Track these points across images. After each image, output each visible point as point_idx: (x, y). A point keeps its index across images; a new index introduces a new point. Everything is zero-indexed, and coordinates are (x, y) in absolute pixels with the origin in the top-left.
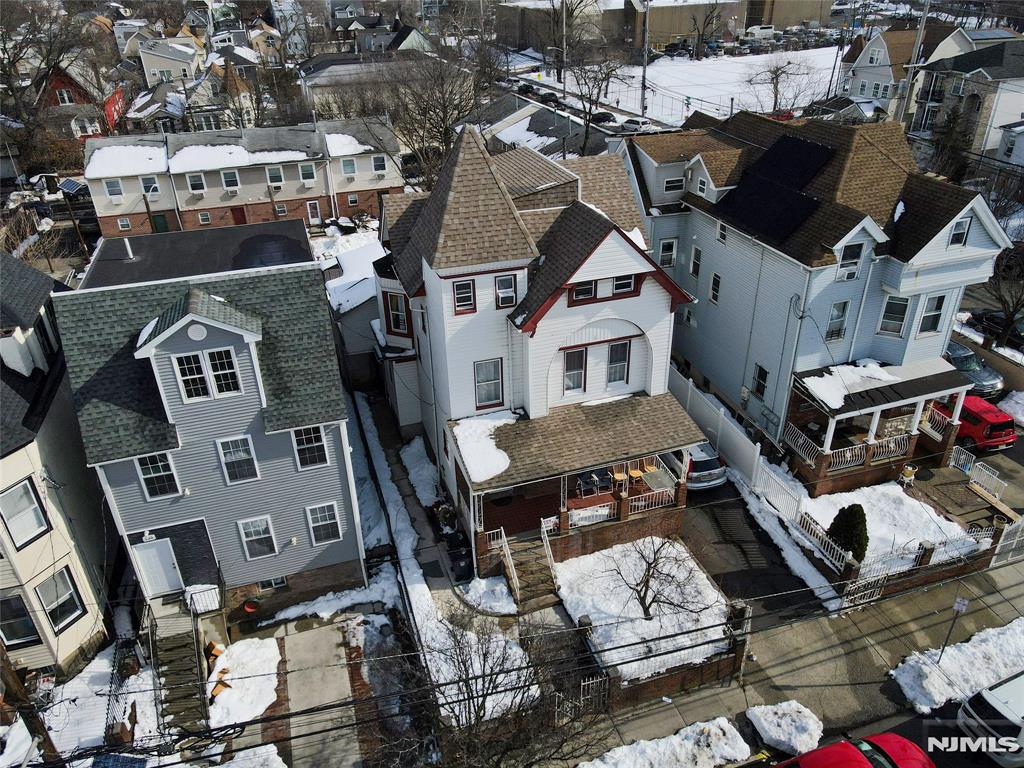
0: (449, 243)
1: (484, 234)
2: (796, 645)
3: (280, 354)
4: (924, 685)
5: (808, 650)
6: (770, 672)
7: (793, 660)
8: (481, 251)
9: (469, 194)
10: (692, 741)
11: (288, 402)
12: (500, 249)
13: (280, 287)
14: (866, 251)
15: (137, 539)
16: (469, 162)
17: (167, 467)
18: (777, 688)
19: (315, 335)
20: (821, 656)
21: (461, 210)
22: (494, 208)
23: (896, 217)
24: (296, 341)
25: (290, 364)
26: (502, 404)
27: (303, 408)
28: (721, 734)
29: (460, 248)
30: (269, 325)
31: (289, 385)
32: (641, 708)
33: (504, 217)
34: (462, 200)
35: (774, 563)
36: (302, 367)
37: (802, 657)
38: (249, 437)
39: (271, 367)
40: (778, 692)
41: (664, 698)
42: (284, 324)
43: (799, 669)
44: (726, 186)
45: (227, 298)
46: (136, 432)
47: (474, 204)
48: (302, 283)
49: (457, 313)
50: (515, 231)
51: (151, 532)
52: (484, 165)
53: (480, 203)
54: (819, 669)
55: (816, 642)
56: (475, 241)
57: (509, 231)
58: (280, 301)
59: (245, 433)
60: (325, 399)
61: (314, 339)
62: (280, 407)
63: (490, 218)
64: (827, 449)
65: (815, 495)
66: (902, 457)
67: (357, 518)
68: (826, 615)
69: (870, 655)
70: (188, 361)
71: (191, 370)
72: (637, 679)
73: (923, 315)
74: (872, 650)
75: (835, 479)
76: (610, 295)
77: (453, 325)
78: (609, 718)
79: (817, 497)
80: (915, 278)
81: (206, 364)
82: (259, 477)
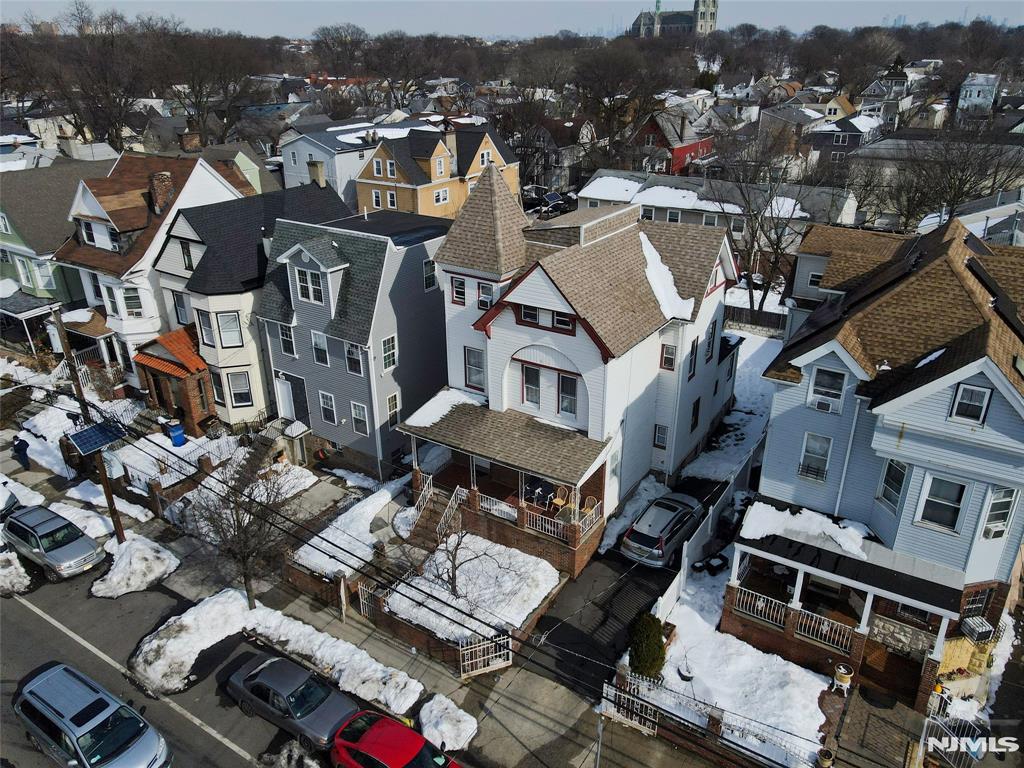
1: (471, 246)
2: (538, 699)
5: (542, 710)
6: (492, 695)
7: (520, 704)
9: (471, 214)
10: (383, 675)
11: (343, 321)
12: (477, 260)
13: (365, 247)
14: (846, 386)
15: (277, 375)
17: (290, 337)
18: (482, 706)
19: (370, 285)
20: (543, 721)
22: (484, 228)
23: (922, 363)
24: (360, 285)
25: (353, 297)
26: (483, 390)
27: (348, 328)
28: (402, 686)
29: (454, 251)
30: (352, 271)
31: (348, 310)
32: (395, 641)
33: (489, 237)
34: (467, 217)
35: (614, 646)
36: (357, 302)
37: (529, 708)
40: (478, 707)
42: (358, 271)
43: (515, 712)
45: (339, 245)
47: (473, 221)
49: (455, 303)
50: (492, 250)
51: (284, 374)
52: (489, 195)
53: (477, 222)
54: (527, 725)
55: (555, 710)
56: (464, 249)
57: (488, 249)
58: (362, 256)
60: (361, 328)
61: (370, 287)
62: (339, 323)
63: (479, 235)
64: (734, 582)
65: (721, 628)
66: (843, 654)
67: (377, 426)
68: (593, 705)
69: (578, 753)
70: (302, 274)
71: (303, 280)
72: (396, 614)
73: (925, 496)
74: (585, 752)
75: (745, 624)
76: (550, 326)
77: (451, 310)
78: (374, 630)
79: (722, 632)
80: (897, 439)
81: (309, 279)
82: (329, 365)
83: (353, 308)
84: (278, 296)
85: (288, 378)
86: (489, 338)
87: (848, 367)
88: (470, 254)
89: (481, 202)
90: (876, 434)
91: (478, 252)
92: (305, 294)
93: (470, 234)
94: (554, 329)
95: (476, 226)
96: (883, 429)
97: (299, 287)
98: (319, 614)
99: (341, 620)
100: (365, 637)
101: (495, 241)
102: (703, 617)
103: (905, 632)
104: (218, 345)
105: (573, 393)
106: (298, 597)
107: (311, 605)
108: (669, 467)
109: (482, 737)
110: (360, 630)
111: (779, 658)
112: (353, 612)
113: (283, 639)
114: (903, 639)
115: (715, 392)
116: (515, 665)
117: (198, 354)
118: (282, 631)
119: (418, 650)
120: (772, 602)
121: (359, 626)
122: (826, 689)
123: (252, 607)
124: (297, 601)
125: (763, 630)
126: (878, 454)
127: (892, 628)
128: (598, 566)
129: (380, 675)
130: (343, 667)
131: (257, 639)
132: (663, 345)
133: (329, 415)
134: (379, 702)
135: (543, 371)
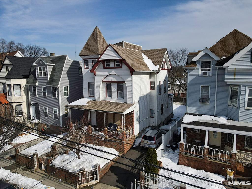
1: (90, 49)
3: (55, 71)
8: (88, 52)
10: (45, 188)
11: (52, 81)
12: (92, 52)
13: (60, 59)
14: (212, 65)
15: (31, 104)
16: (93, 34)
17: (36, 90)
21: (88, 44)
22: (94, 43)
24: (58, 69)
25: (55, 73)
26: (94, 97)
29: (85, 51)
30: (55, 65)
31: (53, 77)
34: (89, 42)
39: (52, 73)
41: (60, 180)
42: (57, 66)
45: (53, 60)
46: (33, 81)
49: (85, 69)
50: (96, 49)
52: (96, 35)
56: (88, 50)
58: (59, 61)
59: (46, 86)
60: (57, 81)
61: (60, 69)
62: (50, 81)
65: (180, 163)
66: (228, 164)
67: (61, 115)
70: (40, 68)
71: (40, 70)
72: (54, 166)
73: (247, 97)
75: (188, 159)
76: (114, 67)
77: (84, 71)
78: (46, 175)
79: (180, 165)
80: (233, 76)
81: (42, 69)
82: (47, 97)
83: (55, 76)
84: (33, 78)
85: (34, 104)
86: (95, 75)
87: (212, 58)
88: (90, 51)
89: (94, 37)
90: (225, 76)
91: (92, 50)
92: (41, 75)
93: (90, 46)
94: (115, 68)
95: (92, 43)
96: (228, 73)
97: (39, 73)
99: (33, 173)
100: (41, 178)
101: (97, 46)
102: (172, 161)
103: (249, 156)
104: (13, 95)
105: (122, 90)
107: (23, 169)
108: (156, 124)
110: (40, 175)
111: (203, 171)
112: (39, 170)
113: (8, 179)
114: (249, 159)
115: (168, 107)
116: (100, 182)
117: (7, 100)
118: (8, 177)
120: (197, 147)
122: (224, 180)
124: (18, 168)
125: (196, 161)
126: (228, 84)
127: (244, 155)
128: (132, 151)
132: (151, 82)
133: (46, 115)
135: (113, 84)
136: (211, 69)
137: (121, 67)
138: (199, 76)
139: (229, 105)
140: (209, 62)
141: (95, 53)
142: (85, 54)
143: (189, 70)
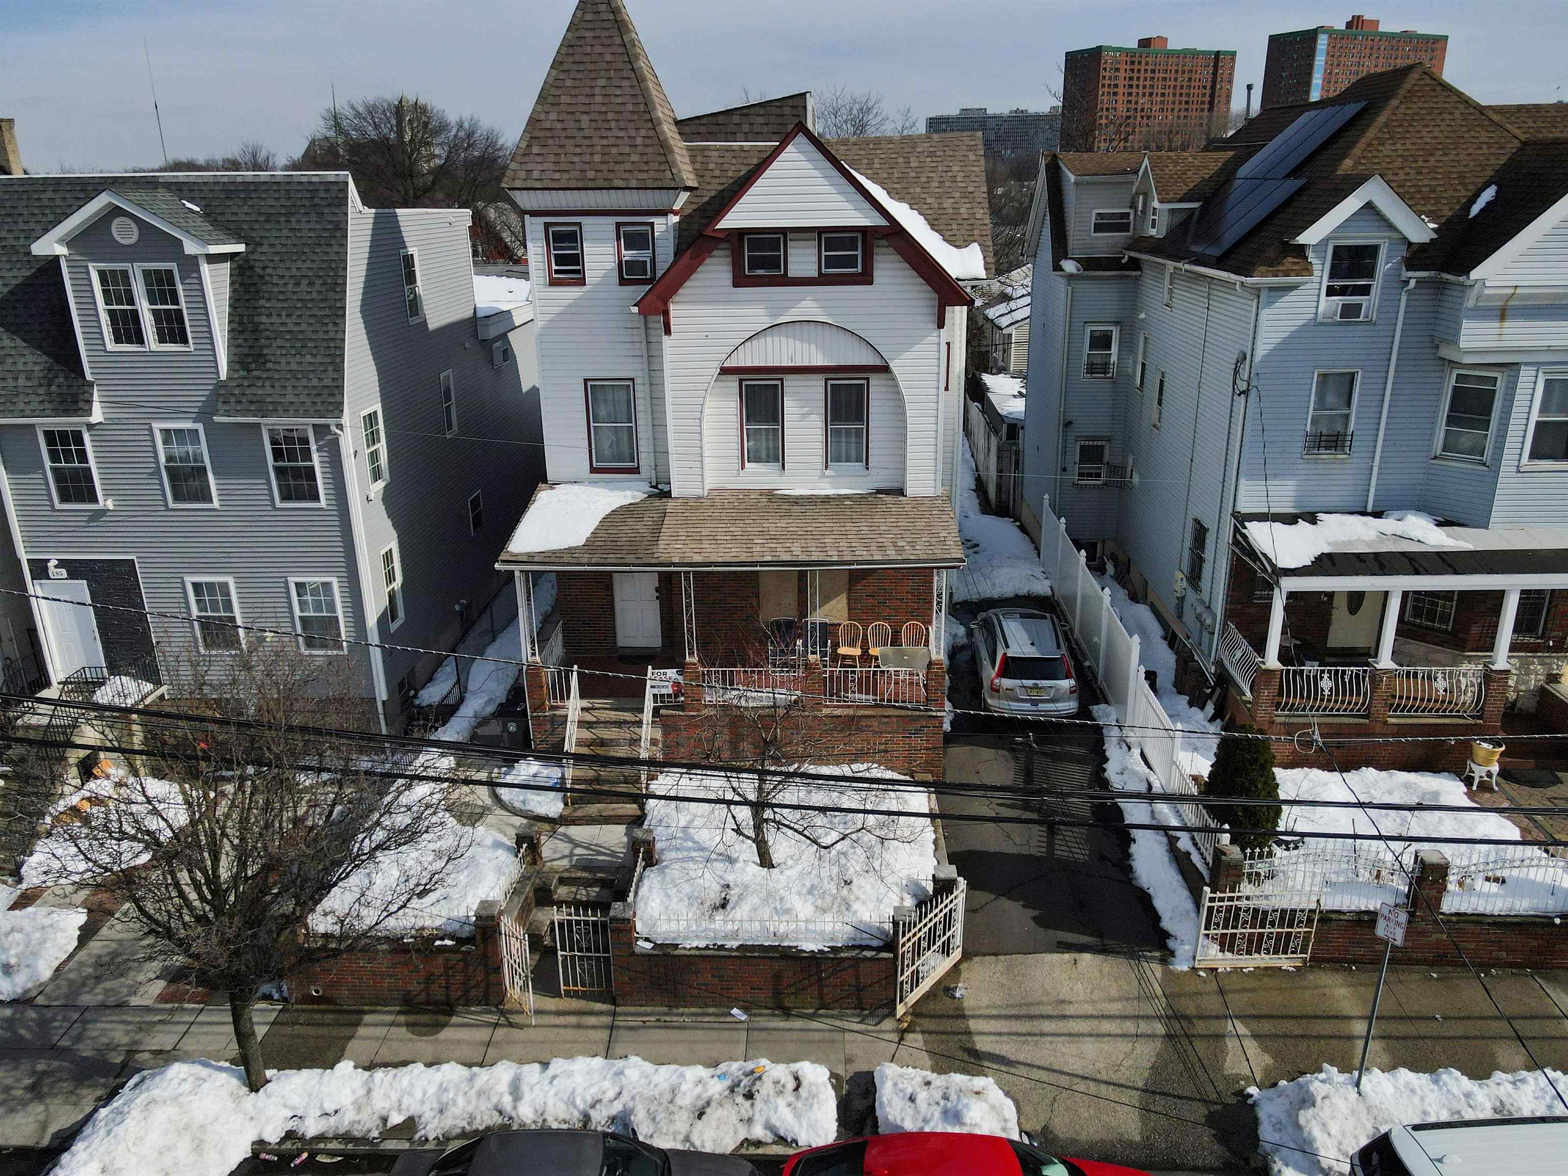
0: (535, 150)
1: (595, 141)
2: (1065, 993)
3: (262, 302)
4: (1302, 1120)
5: (1088, 1009)
6: (974, 1025)
7: (1042, 1017)
8: (586, 167)
9: (579, 76)
10: (727, 1083)
11: (258, 378)
12: (617, 167)
13: (283, 202)
14: (1384, 265)
15: (40, 570)
16: (589, 26)
17: (82, 456)
18: (974, 1053)
19: (319, 282)
20: (1107, 1026)
21: (564, 99)
22: (619, 100)
23: (1475, 210)
24: (290, 287)
25: (274, 319)
26: (636, 471)
27: (278, 390)
28: (791, 1085)
29: (552, 158)
30: (256, 257)
31: (265, 351)
32: (682, 1015)
33: (635, 117)
34: (568, 83)
35: (1102, 858)
36: (291, 327)
37: (1064, 1017)
38: (200, 427)
39: (245, 320)
40: (969, 1057)
41: (735, 1011)
42: (277, 258)
43: (1042, 1035)
44: (1180, 200)
45: (204, 207)
46: (40, 385)
47: (588, 91)
48: (317, 201)
49: (553, 283)
50: (648, 142)
51: (62, 564)
52: (615, 32)
53: (597, 91)
54: (1089, 1047)
55: (1112, 1000)
56: (578, 150)
57: (639, 141)
58: (278, 222)
59: (195, 420)
60: (315, 382)
61: (317, 287)
62: (246, 384)
63: (610, 116)
64: (1272, 661)
68: (1164, 961)
69: (1224, 1051)
70: (115, 280)
71: (119, 296)
72: (676, 946)
73: (1535, 416)
74: (1231, 1044)
76: (811, 274)
78: (614, 1014)
80: (1497, 324)
81: (139, 289)
82: (216, 504)
83: (280, 342)
85: (74, 569)
86: (668, 331)
87: (1391, 227)
88: (597, 158)
89: (598, 49)
90: (1465, 324)
91: (614, 150)
92: (128, 332)
93: (584, 117)
94: (822, 280)
95: (598, 99)
96: (1476, 309)
97: (104, 318)
98: (446, 1034)
100: (604, 1034)
105: (861, 415)
106: (357, 1024)
107: (408, 1025)
109: (1028, 1109)
110: (578, 1026)
113: (396, 1119)
116: (973, 953)
118: (380, 1104)
119: (745, 1009)
120: (1344, 672)
121: (573, 1020)
122: (1465, 788)
123: (255, 1084)
124: (362, 1031)
129: (717, 1088)
130: (617, 1107)
131: (313, 1155)
133: (220, 633)
134: (758, 1143)
135: (791, 383)
136: (1377, 284)
137: (866, 278)
138: (1315, 323)
139: (1435, 458)
140: (1372, 251)
141: (644, 176)
142: (557, 176)
143: (1271, 289)
